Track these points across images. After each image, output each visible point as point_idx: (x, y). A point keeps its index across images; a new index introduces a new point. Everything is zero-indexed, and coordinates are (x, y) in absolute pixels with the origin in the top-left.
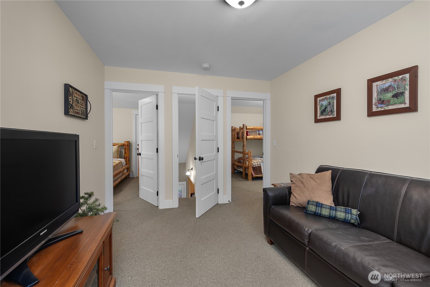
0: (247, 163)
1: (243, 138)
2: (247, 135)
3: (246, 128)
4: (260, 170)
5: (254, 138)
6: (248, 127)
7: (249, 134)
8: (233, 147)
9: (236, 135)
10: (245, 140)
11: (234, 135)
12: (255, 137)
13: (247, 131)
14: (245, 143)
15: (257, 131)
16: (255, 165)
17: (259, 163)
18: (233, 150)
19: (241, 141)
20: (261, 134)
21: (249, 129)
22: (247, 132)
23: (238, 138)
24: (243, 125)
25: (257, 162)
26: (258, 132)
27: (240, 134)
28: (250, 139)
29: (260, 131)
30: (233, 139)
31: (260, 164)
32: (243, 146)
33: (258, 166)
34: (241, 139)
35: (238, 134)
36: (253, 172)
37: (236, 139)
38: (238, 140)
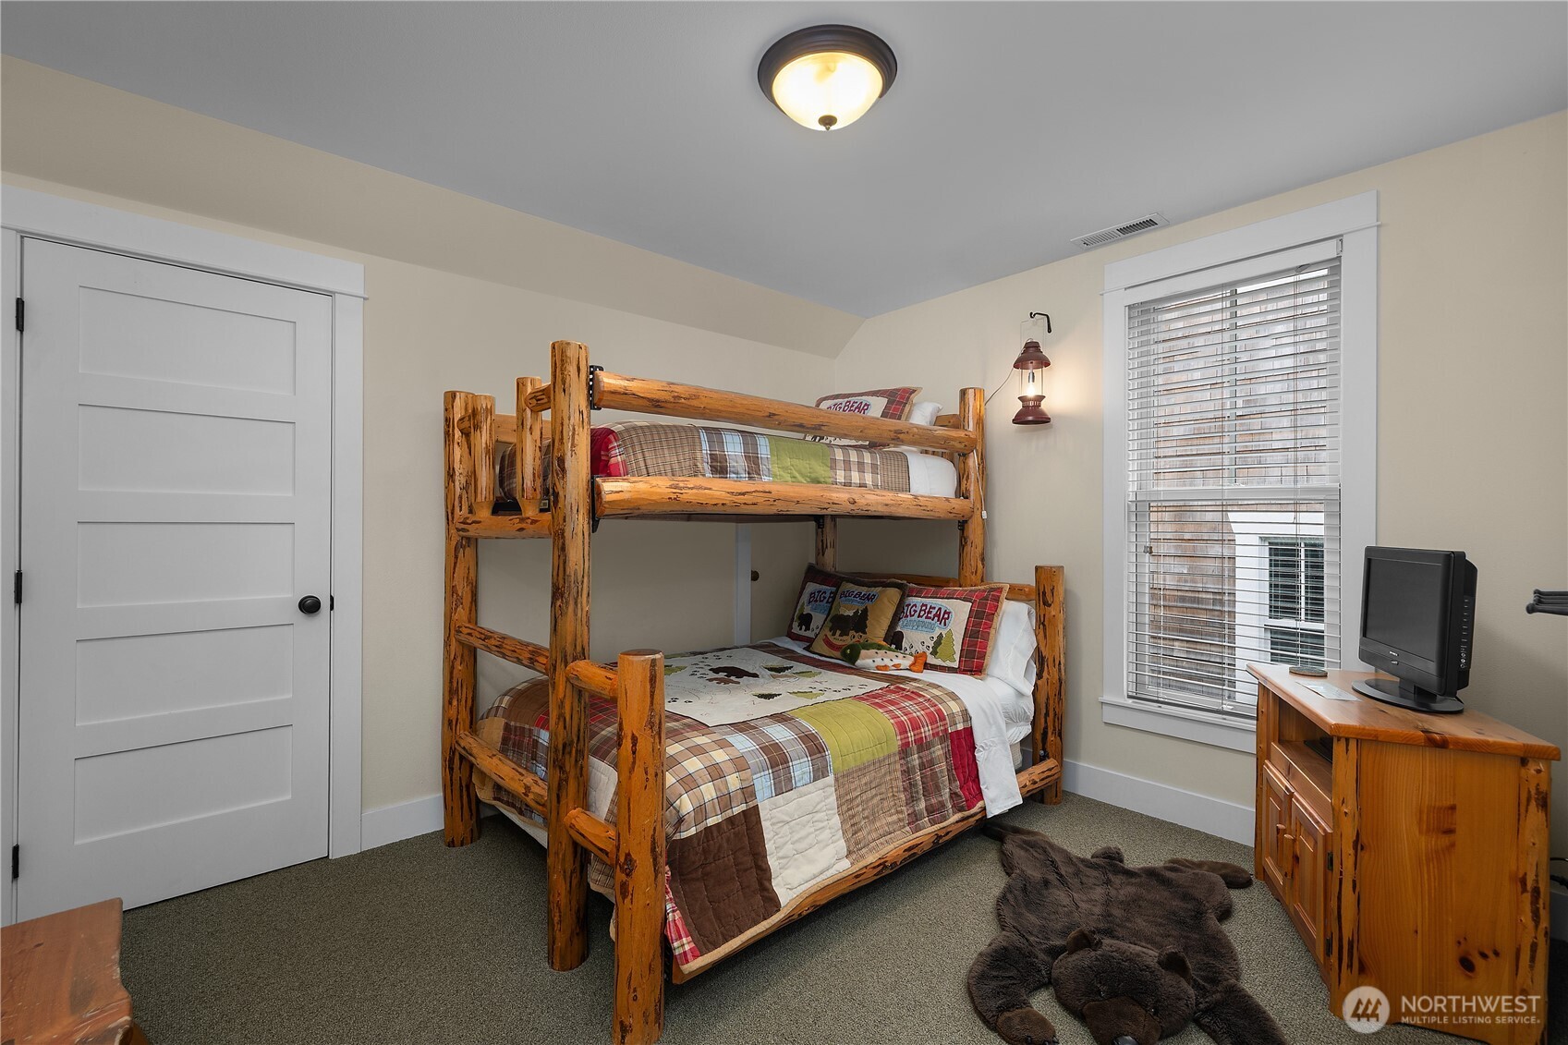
0: (605, 778)
1: (550, 498)
2: (601, 466)
3: (593, 386)
4: (748, 860)
5: (677, 508)
6: (608, 380)
7: (617, 457)
8: (463, 590)
9: (485, 478)
10: (580, 521)
11: (473, 476)
12: (689, 495)
13: (605, 418)
14: (577, 554)
15: (704, 436)
16: (701, 811)
17: (733, 782)
18: (461, 614)
19: (530, 528)
20: (731, 464)
21: (624, 400)
22: (601, 441)
23: (506, 505)
24: (559, 355)
25: (716, 773)
26: (705, 446)
27: (529, 462)
28: (634, 512)
29: (727, 438)
30: (461, 513)
31: (748, 792)
32: (557, 593)
33: (731, 820)
34: (530, 511)
35: (506, 462)
36: (674, 916)
37: (484, 513)
38: (507, 522)
